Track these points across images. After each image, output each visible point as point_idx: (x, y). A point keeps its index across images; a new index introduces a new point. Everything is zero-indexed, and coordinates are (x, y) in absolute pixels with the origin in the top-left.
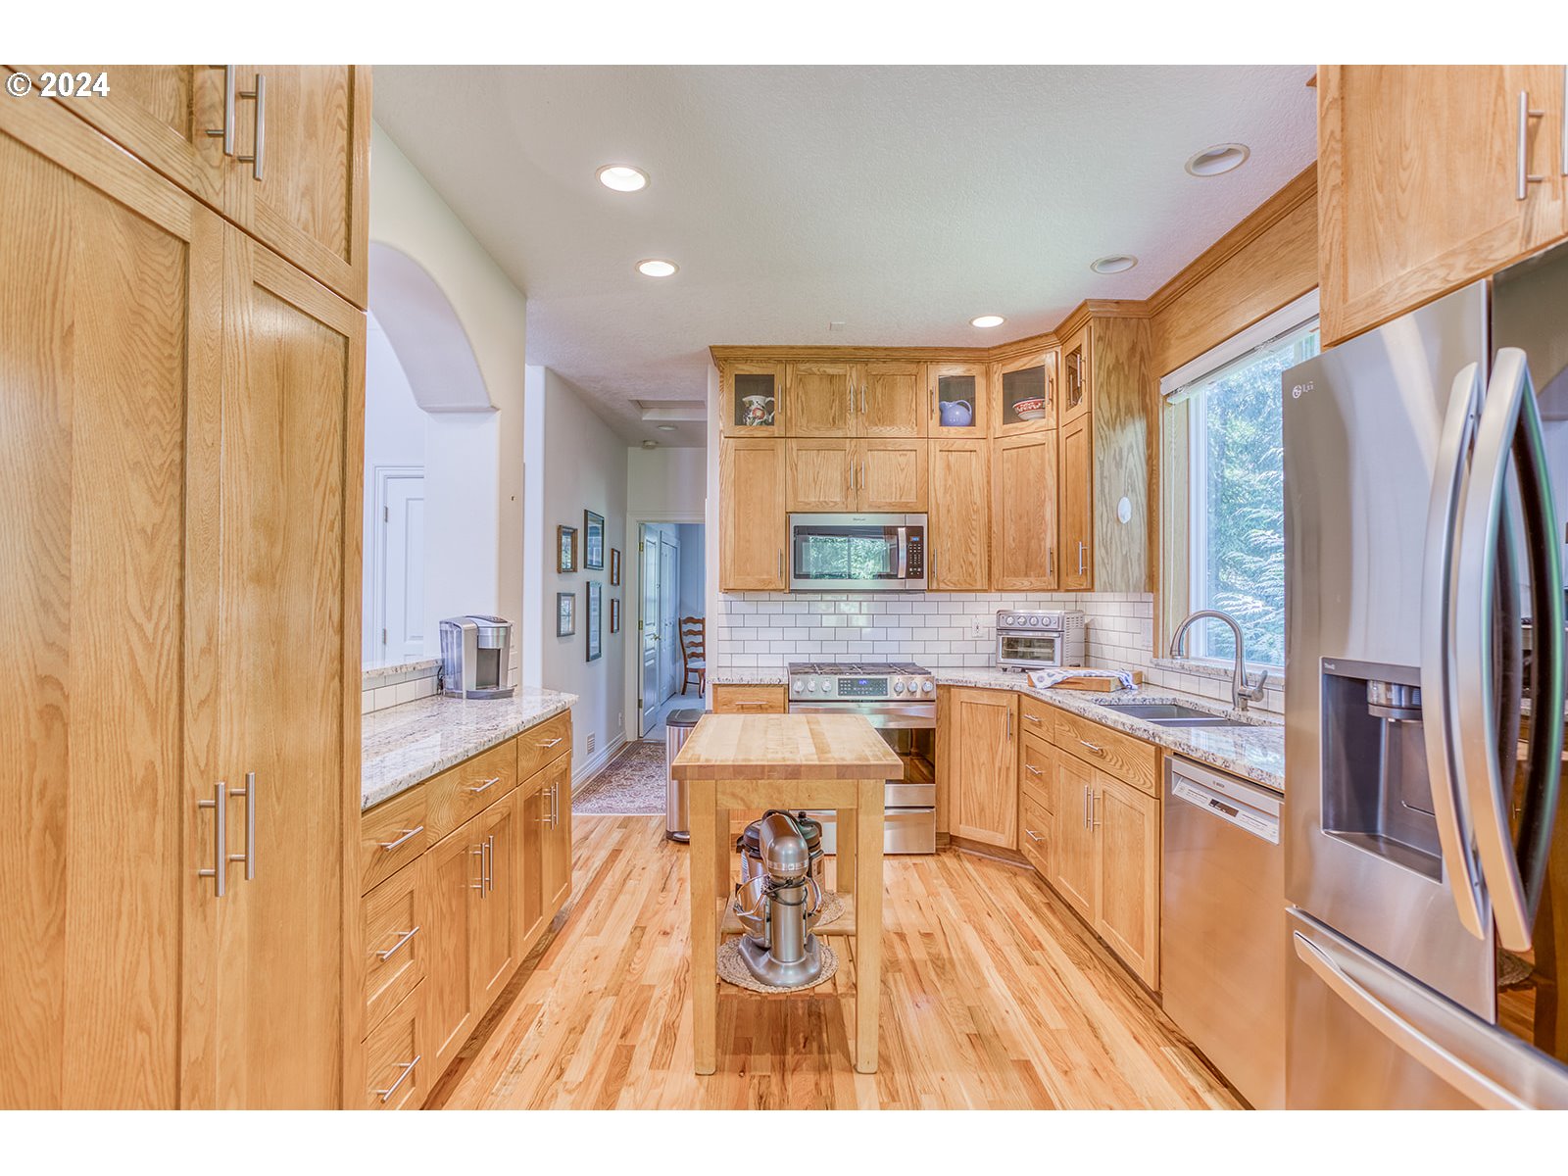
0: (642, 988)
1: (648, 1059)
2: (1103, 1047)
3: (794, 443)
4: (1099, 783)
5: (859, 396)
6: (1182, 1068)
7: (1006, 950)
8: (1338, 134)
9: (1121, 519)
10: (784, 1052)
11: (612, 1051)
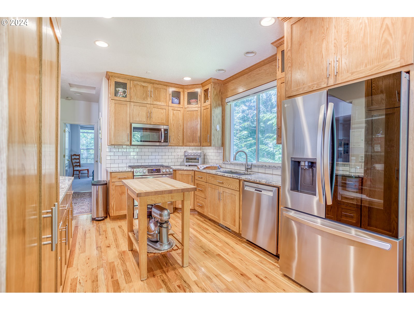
0: (110, 263)
1: (124, 282)
2: (231, 247)
3: (132, 104)
4: (221, 190)
5: (151, 93)
6: (247, 247)
7: (201, 232)
8: (290, 56)
9: (217, 130)
10: (162, 268)
11: (111, 283)
